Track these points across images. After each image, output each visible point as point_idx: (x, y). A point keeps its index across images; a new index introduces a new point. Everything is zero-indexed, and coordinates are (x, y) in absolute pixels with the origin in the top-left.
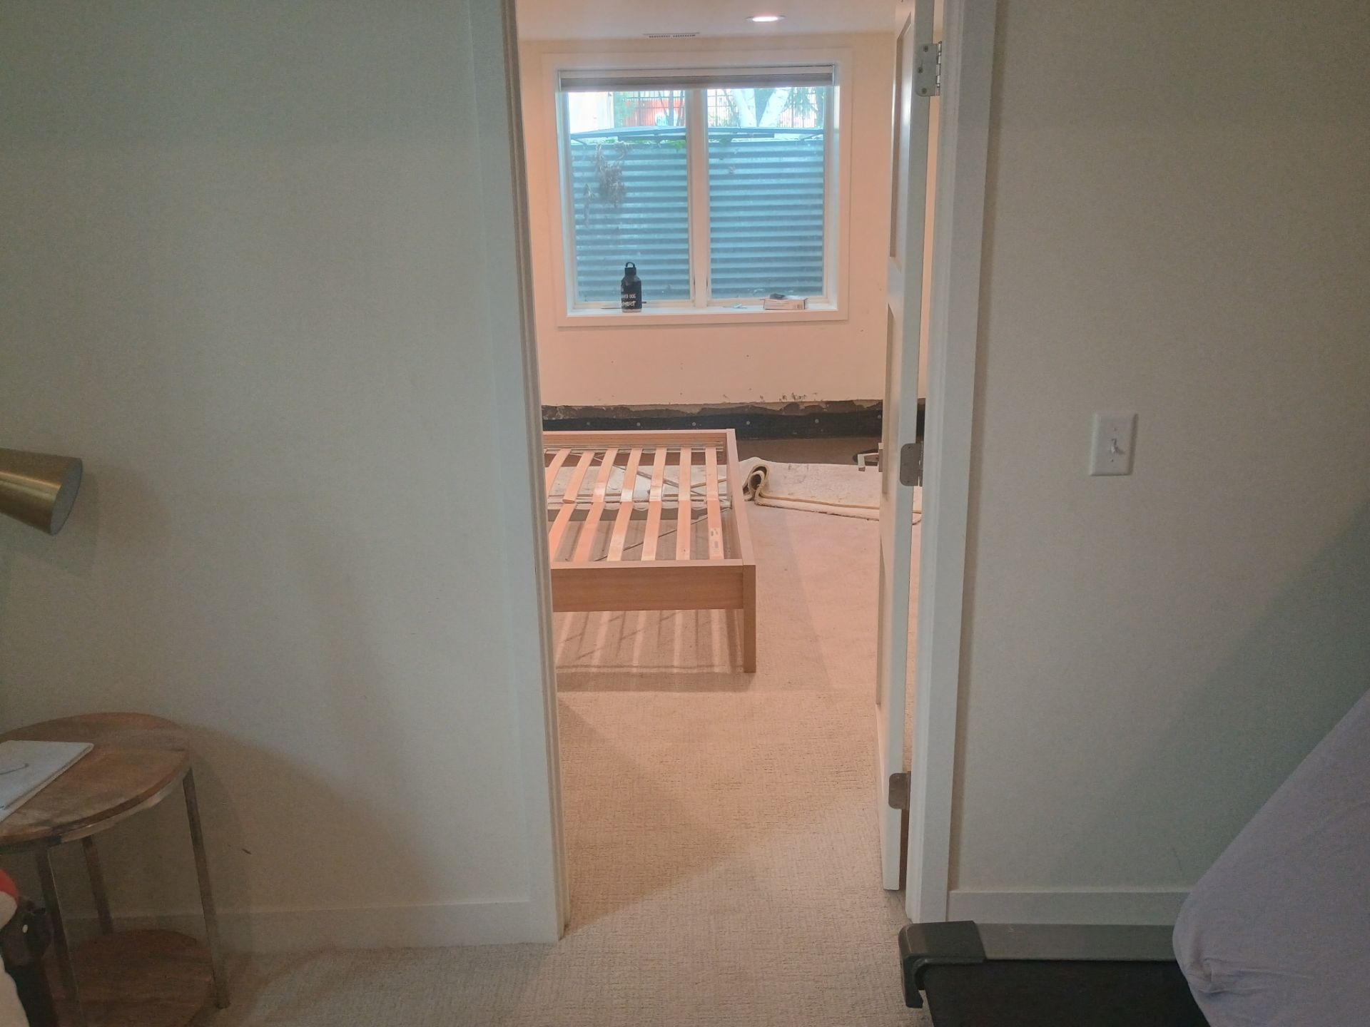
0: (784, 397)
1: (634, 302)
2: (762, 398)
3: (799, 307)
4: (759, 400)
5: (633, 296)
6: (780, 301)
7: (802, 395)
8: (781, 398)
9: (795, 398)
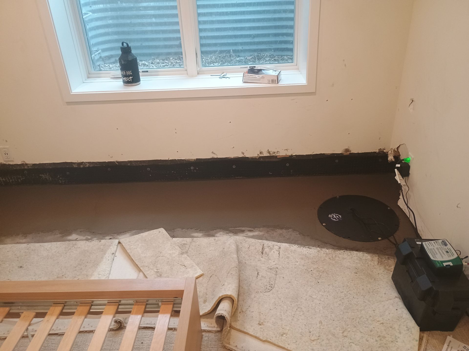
0: (261, 153)
1: (131, 78)
2: (243, 153)
3: (273, 81)
4: (241, 156)
5: (129, 73)
6: (257, 76)
7: (276, 151)
8: (259, 153)
9: (270, 154)
